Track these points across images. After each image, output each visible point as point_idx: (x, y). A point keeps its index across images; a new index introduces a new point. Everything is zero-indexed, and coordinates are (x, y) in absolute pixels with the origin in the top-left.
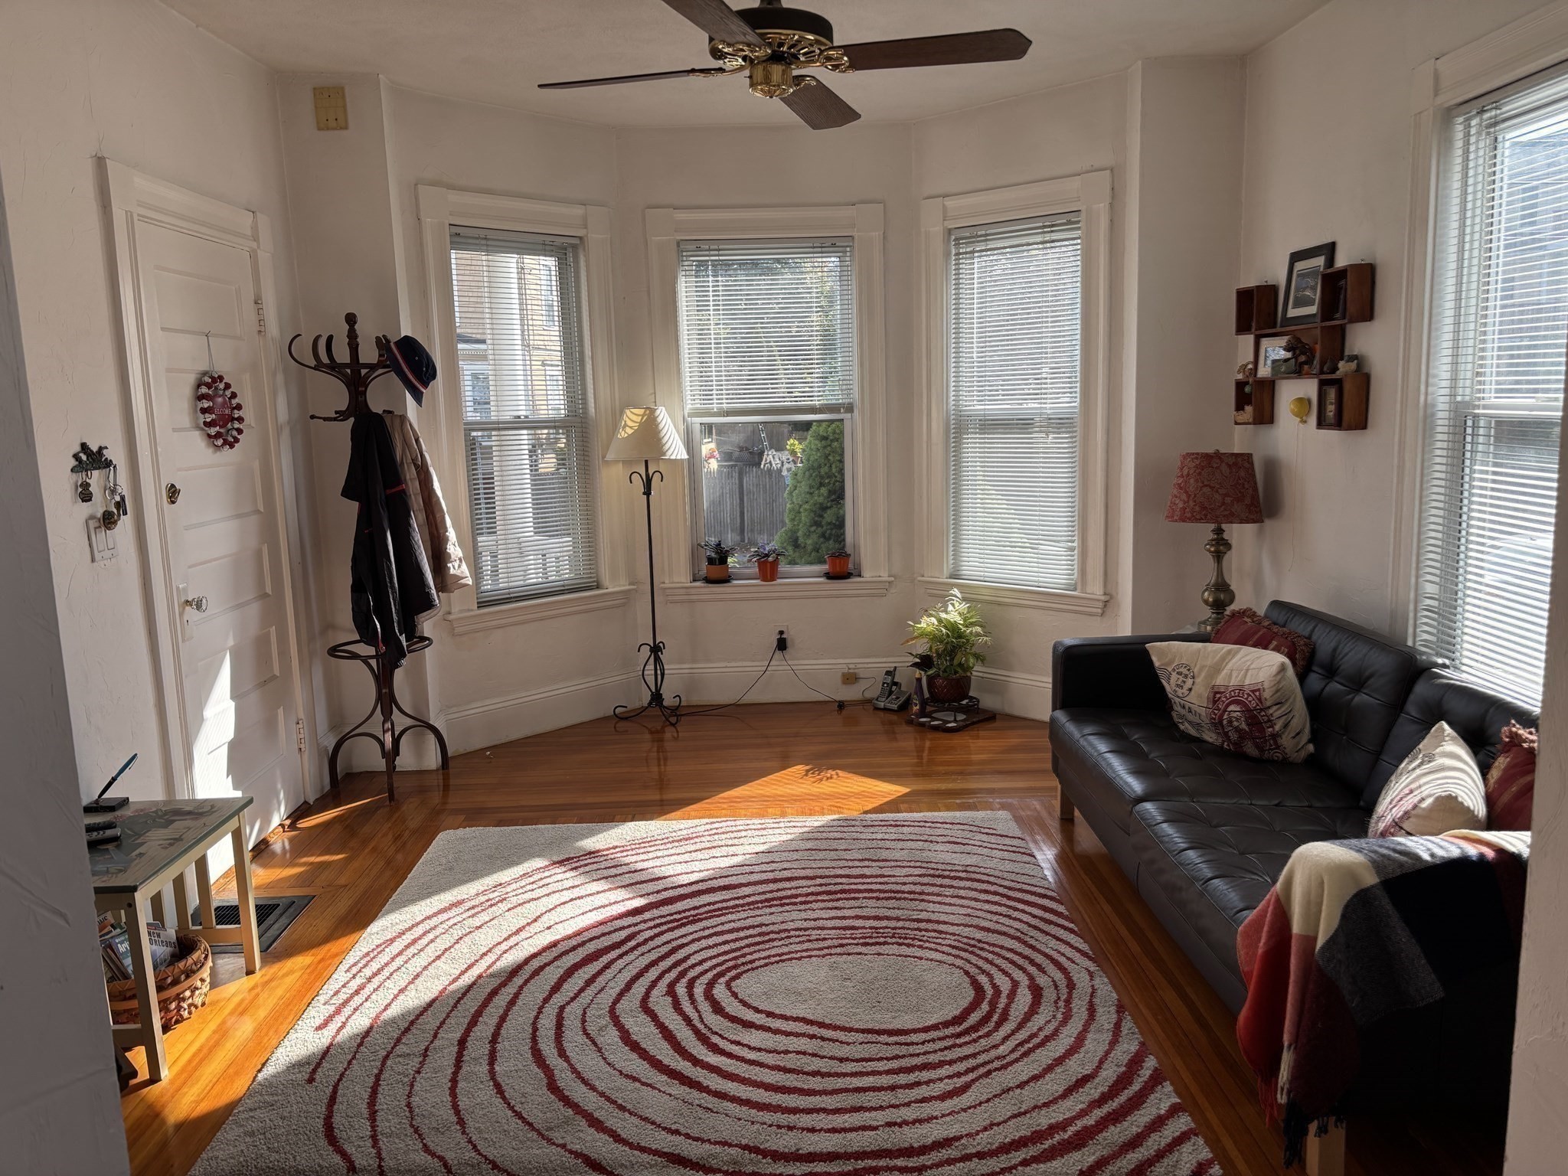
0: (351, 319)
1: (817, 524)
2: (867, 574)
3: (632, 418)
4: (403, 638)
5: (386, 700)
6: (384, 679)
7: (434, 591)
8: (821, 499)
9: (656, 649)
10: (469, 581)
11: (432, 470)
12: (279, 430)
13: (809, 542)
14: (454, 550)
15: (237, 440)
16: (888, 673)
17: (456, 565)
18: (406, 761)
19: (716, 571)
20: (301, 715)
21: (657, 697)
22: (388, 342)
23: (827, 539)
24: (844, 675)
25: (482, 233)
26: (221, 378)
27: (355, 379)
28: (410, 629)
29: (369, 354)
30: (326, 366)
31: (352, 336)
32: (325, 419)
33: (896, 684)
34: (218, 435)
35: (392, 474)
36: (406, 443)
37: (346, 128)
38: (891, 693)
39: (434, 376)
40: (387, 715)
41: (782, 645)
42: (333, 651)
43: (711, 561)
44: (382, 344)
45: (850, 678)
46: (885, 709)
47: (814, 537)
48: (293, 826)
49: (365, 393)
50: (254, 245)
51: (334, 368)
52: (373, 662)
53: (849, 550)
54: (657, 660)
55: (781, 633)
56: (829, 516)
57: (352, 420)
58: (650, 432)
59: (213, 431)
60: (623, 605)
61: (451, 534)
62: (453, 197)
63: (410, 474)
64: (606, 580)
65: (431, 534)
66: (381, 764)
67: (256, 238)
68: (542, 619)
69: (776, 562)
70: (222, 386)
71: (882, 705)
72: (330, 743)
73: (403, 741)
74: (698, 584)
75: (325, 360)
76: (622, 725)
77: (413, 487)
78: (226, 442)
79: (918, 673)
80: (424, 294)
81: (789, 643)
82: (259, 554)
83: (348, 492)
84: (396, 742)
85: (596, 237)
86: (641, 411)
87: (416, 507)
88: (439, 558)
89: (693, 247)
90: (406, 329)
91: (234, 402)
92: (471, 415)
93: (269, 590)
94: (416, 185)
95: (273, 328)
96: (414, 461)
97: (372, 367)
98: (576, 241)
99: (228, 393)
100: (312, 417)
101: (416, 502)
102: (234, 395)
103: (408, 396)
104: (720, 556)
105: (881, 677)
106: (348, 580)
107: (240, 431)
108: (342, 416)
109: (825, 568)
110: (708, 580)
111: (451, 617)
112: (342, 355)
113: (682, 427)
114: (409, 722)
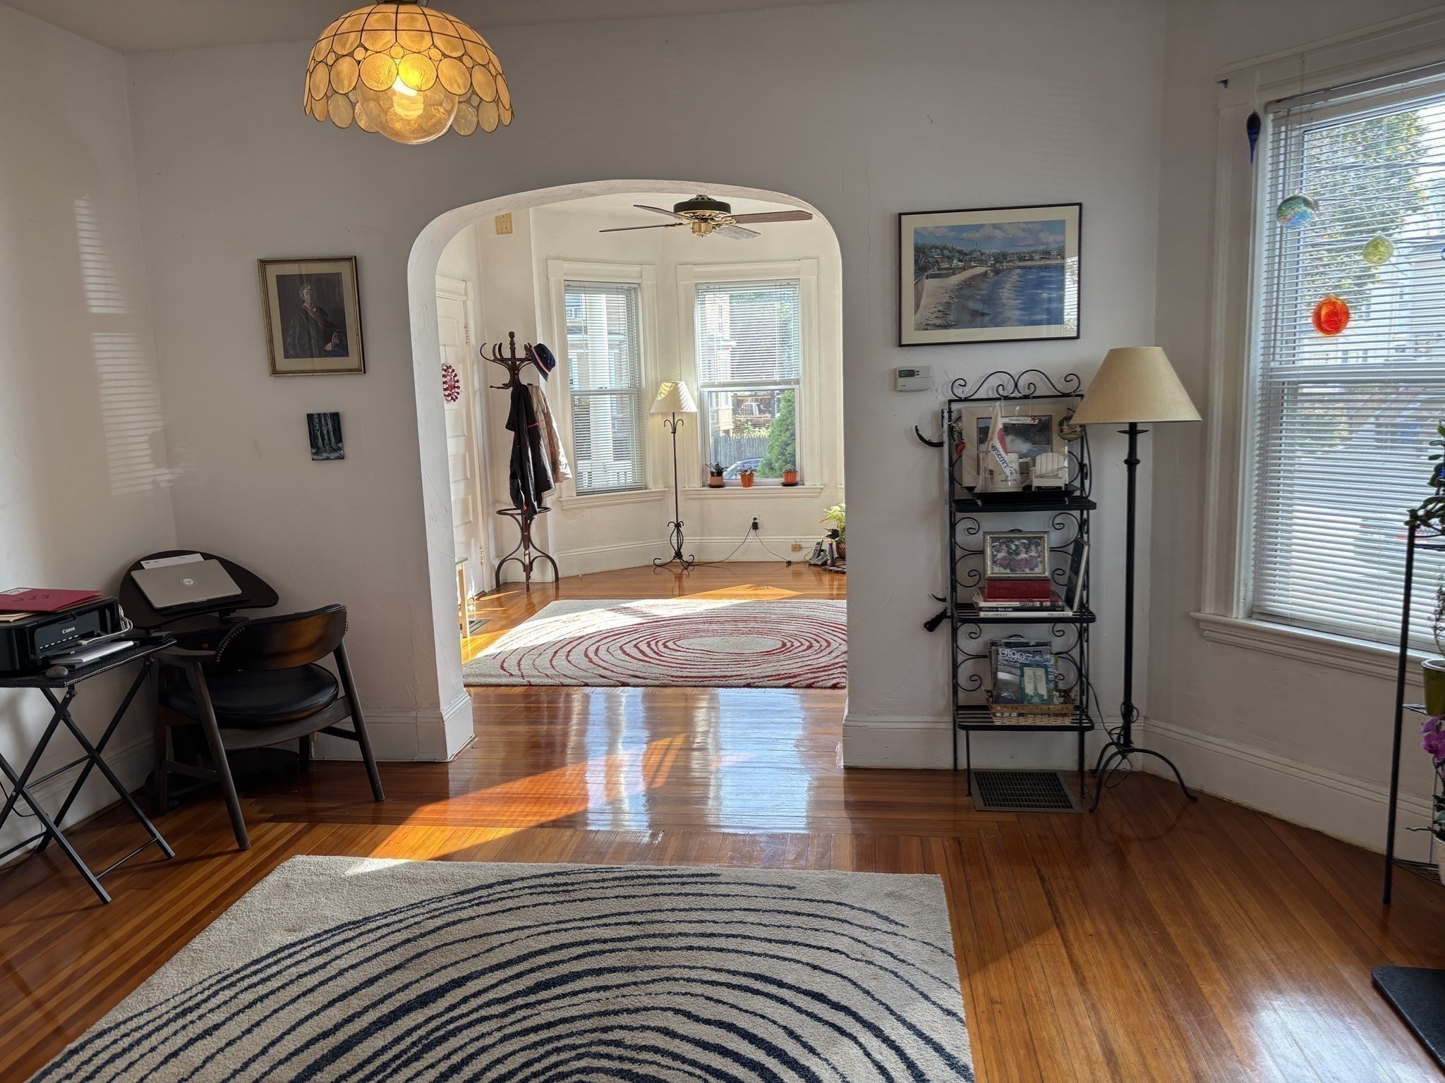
0: (512, 335)
1: (783, 454)
2: (808, 484)
3: (665, 388)
4: (535, 504)
5: (526, 540)
6: (525, 528)
7: (552, 480)
8: (785, 439)
9: (678, 526)
10: (570, 476)
11: (552, 416)
12: (475, 394)
13: (777, 465)
14: (562, 459)
15: (457, 398)
16: (818, 544)
17: (564, 466)
18: (535, 575)
19: (716, 480)
20: (483, 545)
21: (678, 555)
22: (530, 346)
23: (787, 463)
24: (793, 545)
25: (582, 284)
26: (450, 367)
27: (514, 367)
28: (539, 500)
29: (520, 353)
30: (499, 360)
31: (512, 344)
32: (498, 388)
33: (823, 551)
34: (449, 395)
35: (532, 418)
36: (539, 401)
37: (511, 232)
38: (819, 555)
39: (554, 365)
40: (526, 548)
41: (755, 526)
42: (500, 512)
43: (712, 474)
44: (528, 348)
45: (796, 548)
46: (815, 565)
47: (780, 462)
48: (478, 599)
49: (518, 374)
50: (465, 298)
51: (502, 361)
52: (519, 518)
53: (798, 469)
54: (679, 531)
55: (755, 519)
56: (789, 449)
57: (511, 388)
58: (675, 395)
59: (447, 393)
60: (661, 500)
61: (561, 450)
62: (567, 265)
63: (541, 417)
64: (650, 484)
65: (551, 451)
66: (522, 577)
67: (466, 295)
68: (613, 505)
69: (751, 475)
70: (451, 370)
71: (812, 562)
72: (497, 563)
73: (534, 564)
74: (704, 488)
75: (499, 357)
76: (659, 569)
77: (542, 424)
78: (452, 398)
79: (829, 540)
80: (550, 319)
81: (759, 526)
82: (465, 456)
83: (508, 427)
84: (531, 563)
85: (647, 283)
86: (669, 384)
87: (543, 435)
88: (555, 464)
89: (705, 287)
90: (540, 340)
91: (456, 378)
92: (576, 387)
93: (469, 477)
94: (546, 260)
95: (473, 340)
96: (543, 411)
97: (522, 360)
98: (637, 286)
99: (453, 374)
100: (491, 387)
101: (544, 433)
102: (456, 375)
103: (541, 376)
104: (719, 472)
105: (814, 546)
106: (508, 473)
107: (458, 393)
108: (506, 386)
109: (782, 480)
110: (712, 486)
111: (561, 499)
112: (507, 354)
113: (696, 394)
114: (540, 554)
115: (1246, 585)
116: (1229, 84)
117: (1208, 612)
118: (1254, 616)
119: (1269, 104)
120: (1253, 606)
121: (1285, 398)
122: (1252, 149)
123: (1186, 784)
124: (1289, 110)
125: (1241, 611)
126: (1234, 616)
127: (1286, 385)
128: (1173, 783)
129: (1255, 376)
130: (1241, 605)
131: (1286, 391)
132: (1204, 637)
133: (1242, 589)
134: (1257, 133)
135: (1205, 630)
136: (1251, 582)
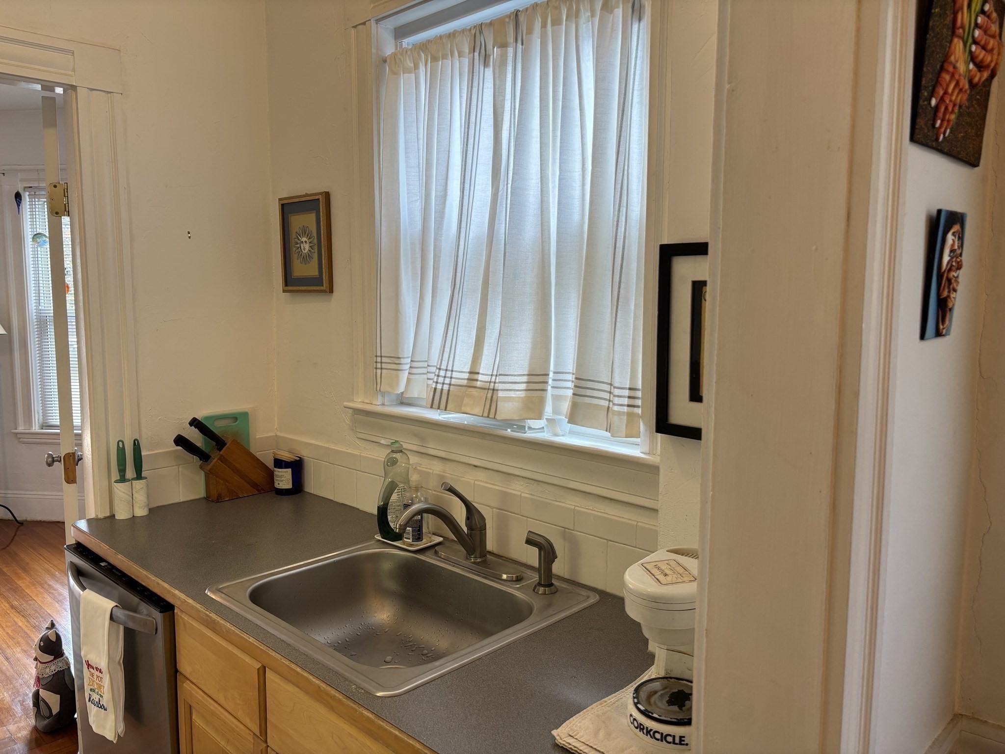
115: (38, 413)
116: (5, 174)
117: (21, 428)
118: (44, 428)
119: (25, 188)
120: (43, 423)
121: (48, 323)
122: (19, 208)
123: (18, 519)
124: (35, 193)
125: (37, 426)
126: (34, 429)
127: (48, 317)
128: (12, 520)
129: (32, 313)
130: (37, 423)
131: (48, 320)
132: (20, 442)
133: (36, 415)
134: (21, 199)
135: (20, 438)
136: (41, 411)
